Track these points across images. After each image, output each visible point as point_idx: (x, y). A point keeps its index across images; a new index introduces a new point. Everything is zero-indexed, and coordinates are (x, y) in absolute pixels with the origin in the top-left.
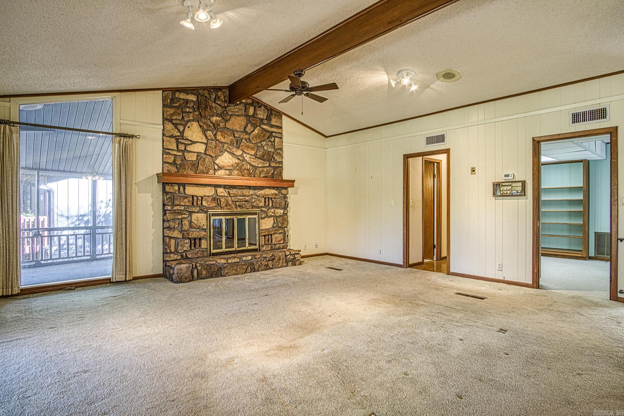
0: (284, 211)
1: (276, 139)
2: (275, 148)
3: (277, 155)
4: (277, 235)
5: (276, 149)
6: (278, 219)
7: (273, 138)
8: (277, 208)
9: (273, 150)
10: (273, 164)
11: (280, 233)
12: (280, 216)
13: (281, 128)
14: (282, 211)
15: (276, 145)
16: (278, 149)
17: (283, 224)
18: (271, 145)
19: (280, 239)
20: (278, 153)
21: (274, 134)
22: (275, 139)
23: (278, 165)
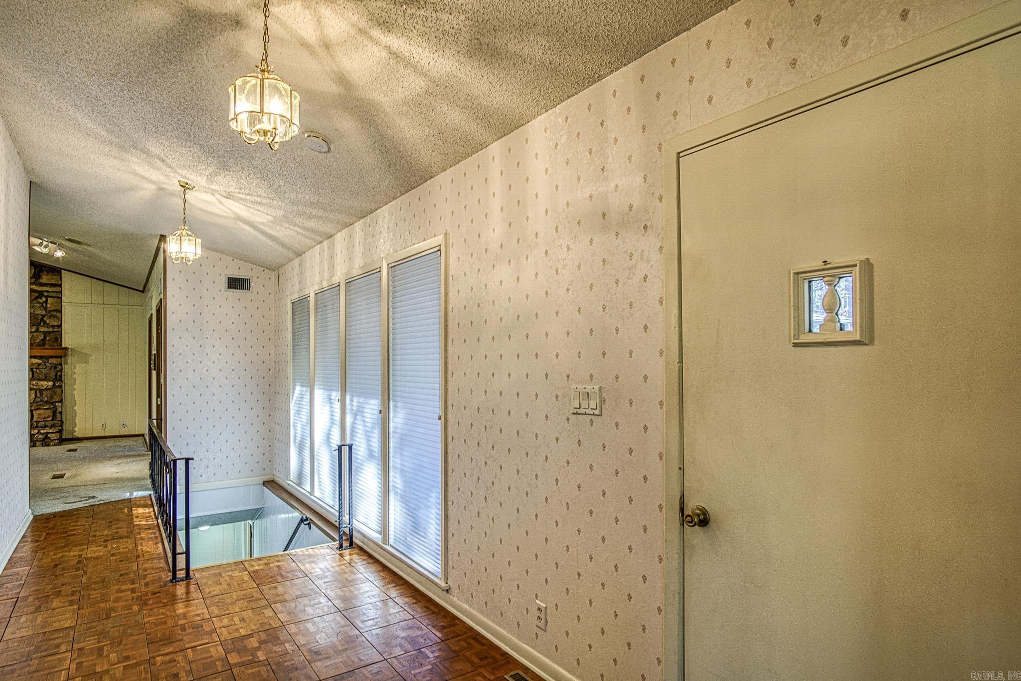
0: (54, 384)
1: (49, 299)
2: (48, 309)
3: (50, 317)
4: (42, 411)
5: (50, 311)
6: (45, 393)
7: (44, 299)
8: (40, 380)
9: (44, 312)
10: (41, 329)
11: (46, 409)
12: (47, 389)
13: (60, 286)
14: (51, 383)
15: (48, 306)
16: (53, 311)
17: (52, 398)
18: (40, 307)
19: (46, 416)
20: (52, 315)
21: (45, 294)
22: (47, 300)
23: (51, 329)
